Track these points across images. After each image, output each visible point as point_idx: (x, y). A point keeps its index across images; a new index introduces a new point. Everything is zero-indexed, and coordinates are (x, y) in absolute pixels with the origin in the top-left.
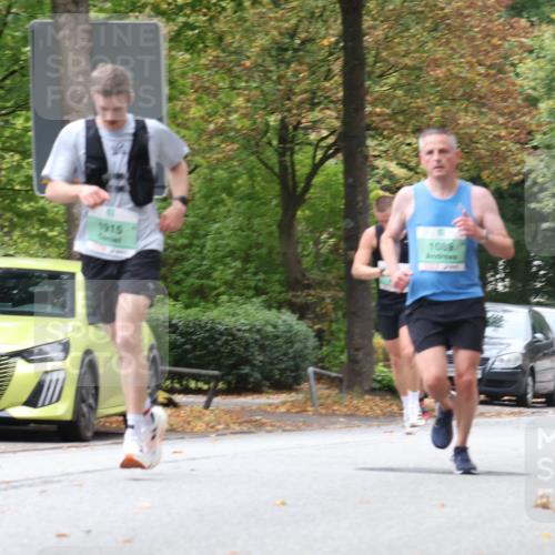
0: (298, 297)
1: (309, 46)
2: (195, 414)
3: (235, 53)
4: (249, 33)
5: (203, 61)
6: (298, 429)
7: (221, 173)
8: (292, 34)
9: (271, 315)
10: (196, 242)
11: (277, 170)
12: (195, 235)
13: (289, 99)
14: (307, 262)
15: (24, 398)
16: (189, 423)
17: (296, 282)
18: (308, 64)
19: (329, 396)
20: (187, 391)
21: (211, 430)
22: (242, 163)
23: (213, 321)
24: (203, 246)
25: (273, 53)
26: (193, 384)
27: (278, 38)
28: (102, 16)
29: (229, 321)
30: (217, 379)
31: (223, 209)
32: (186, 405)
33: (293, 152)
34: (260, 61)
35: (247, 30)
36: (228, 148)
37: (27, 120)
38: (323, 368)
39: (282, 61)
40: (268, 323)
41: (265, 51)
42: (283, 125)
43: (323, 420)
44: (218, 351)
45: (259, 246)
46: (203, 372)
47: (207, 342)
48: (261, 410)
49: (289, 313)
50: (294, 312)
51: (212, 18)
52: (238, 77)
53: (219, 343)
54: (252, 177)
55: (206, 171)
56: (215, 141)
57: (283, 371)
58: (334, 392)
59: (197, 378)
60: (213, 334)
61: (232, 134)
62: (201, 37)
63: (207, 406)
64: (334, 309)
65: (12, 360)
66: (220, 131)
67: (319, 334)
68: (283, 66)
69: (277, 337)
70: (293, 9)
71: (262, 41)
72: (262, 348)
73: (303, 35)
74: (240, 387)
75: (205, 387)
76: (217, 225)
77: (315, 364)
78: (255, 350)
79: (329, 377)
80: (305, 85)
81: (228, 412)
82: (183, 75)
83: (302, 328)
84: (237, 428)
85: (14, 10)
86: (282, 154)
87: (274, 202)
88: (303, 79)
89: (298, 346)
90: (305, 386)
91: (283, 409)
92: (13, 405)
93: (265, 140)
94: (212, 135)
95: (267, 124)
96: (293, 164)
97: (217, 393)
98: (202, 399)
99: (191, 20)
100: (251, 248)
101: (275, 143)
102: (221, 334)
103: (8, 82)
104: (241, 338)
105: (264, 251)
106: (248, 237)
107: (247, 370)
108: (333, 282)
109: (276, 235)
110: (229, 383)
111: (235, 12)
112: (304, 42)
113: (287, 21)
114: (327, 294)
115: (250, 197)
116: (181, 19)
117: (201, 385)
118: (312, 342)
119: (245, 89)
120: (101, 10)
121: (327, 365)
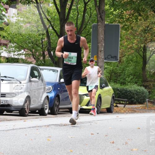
0: (145, 84)
1: (151, 29)
2: (122, 108)
3: (135, 31)
4: (139, 27)
5: (128, 33)
6: (143, 112)
7: (130, 57)
8: (148, 27)
9: (139, 88)
10: (123, 72)
11: (142, 56)
12: (123, 70)
13: (146, 41)
14: (148, 76)
15: (86, 104)
16: (120, 111)
17: (145, 80)
18: (151, 34)
19: (150, 106)
20: (120, 104)
21: (125, 112)
22: (135, 55)
23: (127, 89)
24: (125, 72)
25: (143, 31)
26: (121, 102)
27: (145, 28)
28: (107, 23)
29: (130, 89)
30: (127, 101)
31: (130, 64)
32: (120, 106)
33: (146, 52)
34: (140, 33)
35: (138, 26)
36: (132, 51)
37: (90, 45)
38: (149, 99)
39: (145, 33)
40: (138, 89)
41: (142, 30)
42: (144, 46)
43: (149, 111)
44: (128, 95)
45: (137, 73)
46: (124, 99)
47: (125, 93)
48: (136, 108)
49: (143, 87)
50: (144, 87)
51: (131, 23)
52: (136, 36)
53: (128, 93)
54: (137, 58)
55: (127, 56)
56: (129, 50)
57: (141, 100)
58: (152, 105)
59: (122, 101)
60: (126, 91)
61: (133, 48)
62: (128, 28)
63: (124, 107)
64: (153, 87)
65: (84, 96)
66: (131, 48)
67: (149, 92)
68: (145, 34)
69: (140, 92)
70: (149, 21)
71: (141, 28)
72: (137, 95)
73: (150, 27)
74: (131, 103)
75: (124, 103)
76: (128, 68)
77: (148, 99)
78: (135, 95)
79: (151, 101)
80: (150, 38)
81: (129, 108)
82: (124, 36)
83: (145, 90)
84: (131, 112)
85: (89, 22)
86: (144, 53)
87: (142, 63)
88: (149, 37)
89: (144, 94)
90: (146, 103)
91: (141, 108)
92: (83, 106)
93: (140, 50)
94: (129, 49)
95: (141, 46)
96: (146, 55)
97: (127, 104)
98: (123, 105)
99: (126, 24)
100: (135, 73)
101: (142, 50)
102: (128, 91)
103: (87, 37)
104: (132, 92)
105: (138, 74)
106: (135, 71)
107: (133, 99)
108: (153, 81)
109: (141, 70)
110: (129, 102)
111: (136, 22)
112: (150, 29)
113: (147, 24)
114: (152, 83)
115: (136, 62)
116: (124, 24)
117: (123, 102)
118: (148, 94)
119: (137, 38)
120: (107, 22)
121: (151, 99)
